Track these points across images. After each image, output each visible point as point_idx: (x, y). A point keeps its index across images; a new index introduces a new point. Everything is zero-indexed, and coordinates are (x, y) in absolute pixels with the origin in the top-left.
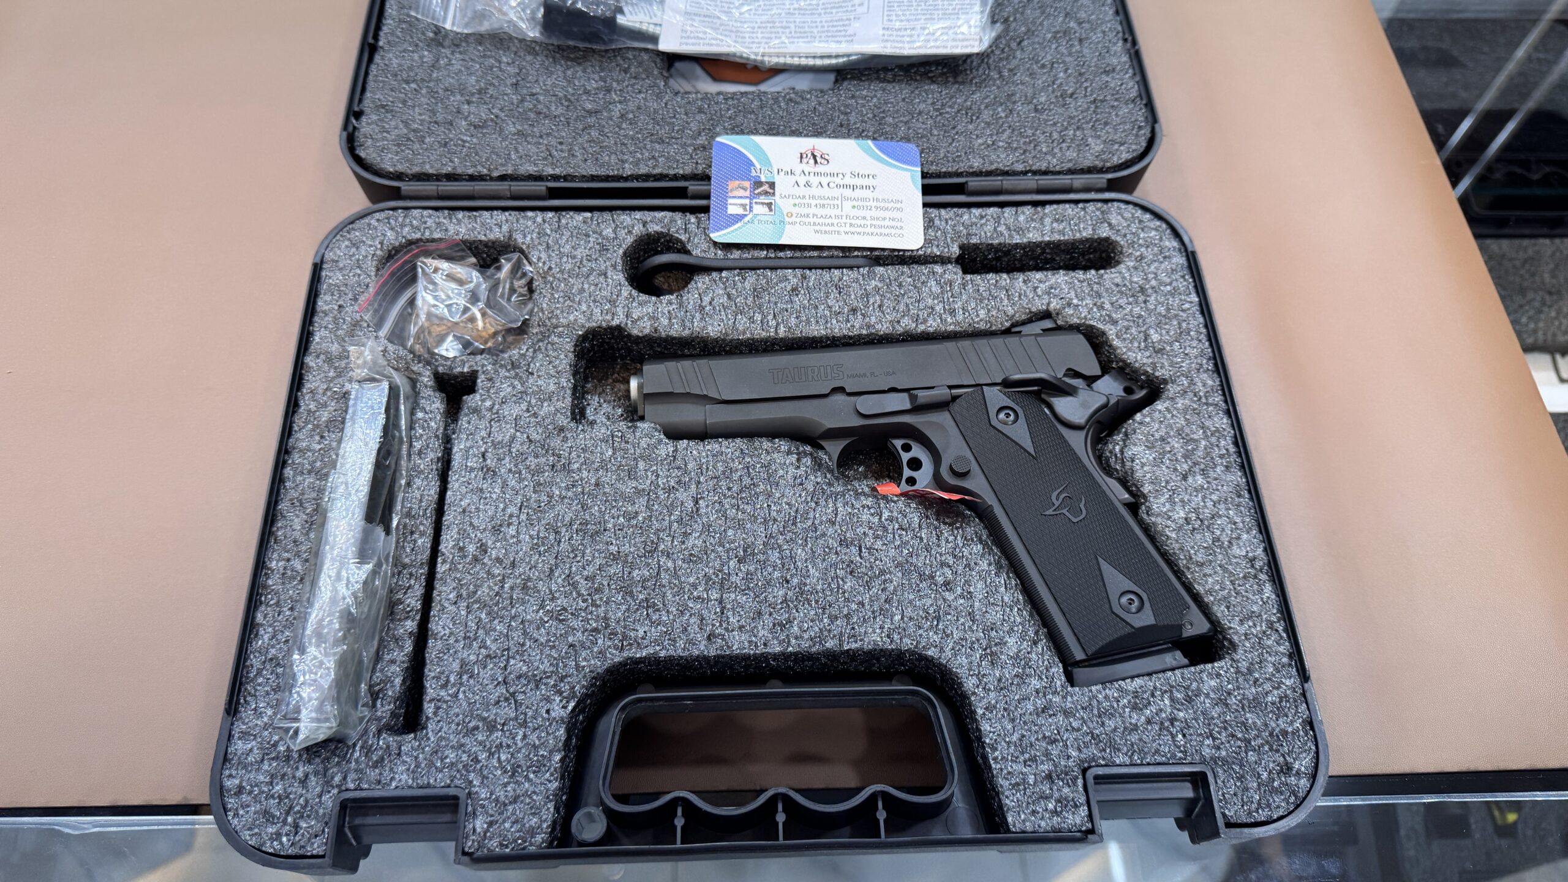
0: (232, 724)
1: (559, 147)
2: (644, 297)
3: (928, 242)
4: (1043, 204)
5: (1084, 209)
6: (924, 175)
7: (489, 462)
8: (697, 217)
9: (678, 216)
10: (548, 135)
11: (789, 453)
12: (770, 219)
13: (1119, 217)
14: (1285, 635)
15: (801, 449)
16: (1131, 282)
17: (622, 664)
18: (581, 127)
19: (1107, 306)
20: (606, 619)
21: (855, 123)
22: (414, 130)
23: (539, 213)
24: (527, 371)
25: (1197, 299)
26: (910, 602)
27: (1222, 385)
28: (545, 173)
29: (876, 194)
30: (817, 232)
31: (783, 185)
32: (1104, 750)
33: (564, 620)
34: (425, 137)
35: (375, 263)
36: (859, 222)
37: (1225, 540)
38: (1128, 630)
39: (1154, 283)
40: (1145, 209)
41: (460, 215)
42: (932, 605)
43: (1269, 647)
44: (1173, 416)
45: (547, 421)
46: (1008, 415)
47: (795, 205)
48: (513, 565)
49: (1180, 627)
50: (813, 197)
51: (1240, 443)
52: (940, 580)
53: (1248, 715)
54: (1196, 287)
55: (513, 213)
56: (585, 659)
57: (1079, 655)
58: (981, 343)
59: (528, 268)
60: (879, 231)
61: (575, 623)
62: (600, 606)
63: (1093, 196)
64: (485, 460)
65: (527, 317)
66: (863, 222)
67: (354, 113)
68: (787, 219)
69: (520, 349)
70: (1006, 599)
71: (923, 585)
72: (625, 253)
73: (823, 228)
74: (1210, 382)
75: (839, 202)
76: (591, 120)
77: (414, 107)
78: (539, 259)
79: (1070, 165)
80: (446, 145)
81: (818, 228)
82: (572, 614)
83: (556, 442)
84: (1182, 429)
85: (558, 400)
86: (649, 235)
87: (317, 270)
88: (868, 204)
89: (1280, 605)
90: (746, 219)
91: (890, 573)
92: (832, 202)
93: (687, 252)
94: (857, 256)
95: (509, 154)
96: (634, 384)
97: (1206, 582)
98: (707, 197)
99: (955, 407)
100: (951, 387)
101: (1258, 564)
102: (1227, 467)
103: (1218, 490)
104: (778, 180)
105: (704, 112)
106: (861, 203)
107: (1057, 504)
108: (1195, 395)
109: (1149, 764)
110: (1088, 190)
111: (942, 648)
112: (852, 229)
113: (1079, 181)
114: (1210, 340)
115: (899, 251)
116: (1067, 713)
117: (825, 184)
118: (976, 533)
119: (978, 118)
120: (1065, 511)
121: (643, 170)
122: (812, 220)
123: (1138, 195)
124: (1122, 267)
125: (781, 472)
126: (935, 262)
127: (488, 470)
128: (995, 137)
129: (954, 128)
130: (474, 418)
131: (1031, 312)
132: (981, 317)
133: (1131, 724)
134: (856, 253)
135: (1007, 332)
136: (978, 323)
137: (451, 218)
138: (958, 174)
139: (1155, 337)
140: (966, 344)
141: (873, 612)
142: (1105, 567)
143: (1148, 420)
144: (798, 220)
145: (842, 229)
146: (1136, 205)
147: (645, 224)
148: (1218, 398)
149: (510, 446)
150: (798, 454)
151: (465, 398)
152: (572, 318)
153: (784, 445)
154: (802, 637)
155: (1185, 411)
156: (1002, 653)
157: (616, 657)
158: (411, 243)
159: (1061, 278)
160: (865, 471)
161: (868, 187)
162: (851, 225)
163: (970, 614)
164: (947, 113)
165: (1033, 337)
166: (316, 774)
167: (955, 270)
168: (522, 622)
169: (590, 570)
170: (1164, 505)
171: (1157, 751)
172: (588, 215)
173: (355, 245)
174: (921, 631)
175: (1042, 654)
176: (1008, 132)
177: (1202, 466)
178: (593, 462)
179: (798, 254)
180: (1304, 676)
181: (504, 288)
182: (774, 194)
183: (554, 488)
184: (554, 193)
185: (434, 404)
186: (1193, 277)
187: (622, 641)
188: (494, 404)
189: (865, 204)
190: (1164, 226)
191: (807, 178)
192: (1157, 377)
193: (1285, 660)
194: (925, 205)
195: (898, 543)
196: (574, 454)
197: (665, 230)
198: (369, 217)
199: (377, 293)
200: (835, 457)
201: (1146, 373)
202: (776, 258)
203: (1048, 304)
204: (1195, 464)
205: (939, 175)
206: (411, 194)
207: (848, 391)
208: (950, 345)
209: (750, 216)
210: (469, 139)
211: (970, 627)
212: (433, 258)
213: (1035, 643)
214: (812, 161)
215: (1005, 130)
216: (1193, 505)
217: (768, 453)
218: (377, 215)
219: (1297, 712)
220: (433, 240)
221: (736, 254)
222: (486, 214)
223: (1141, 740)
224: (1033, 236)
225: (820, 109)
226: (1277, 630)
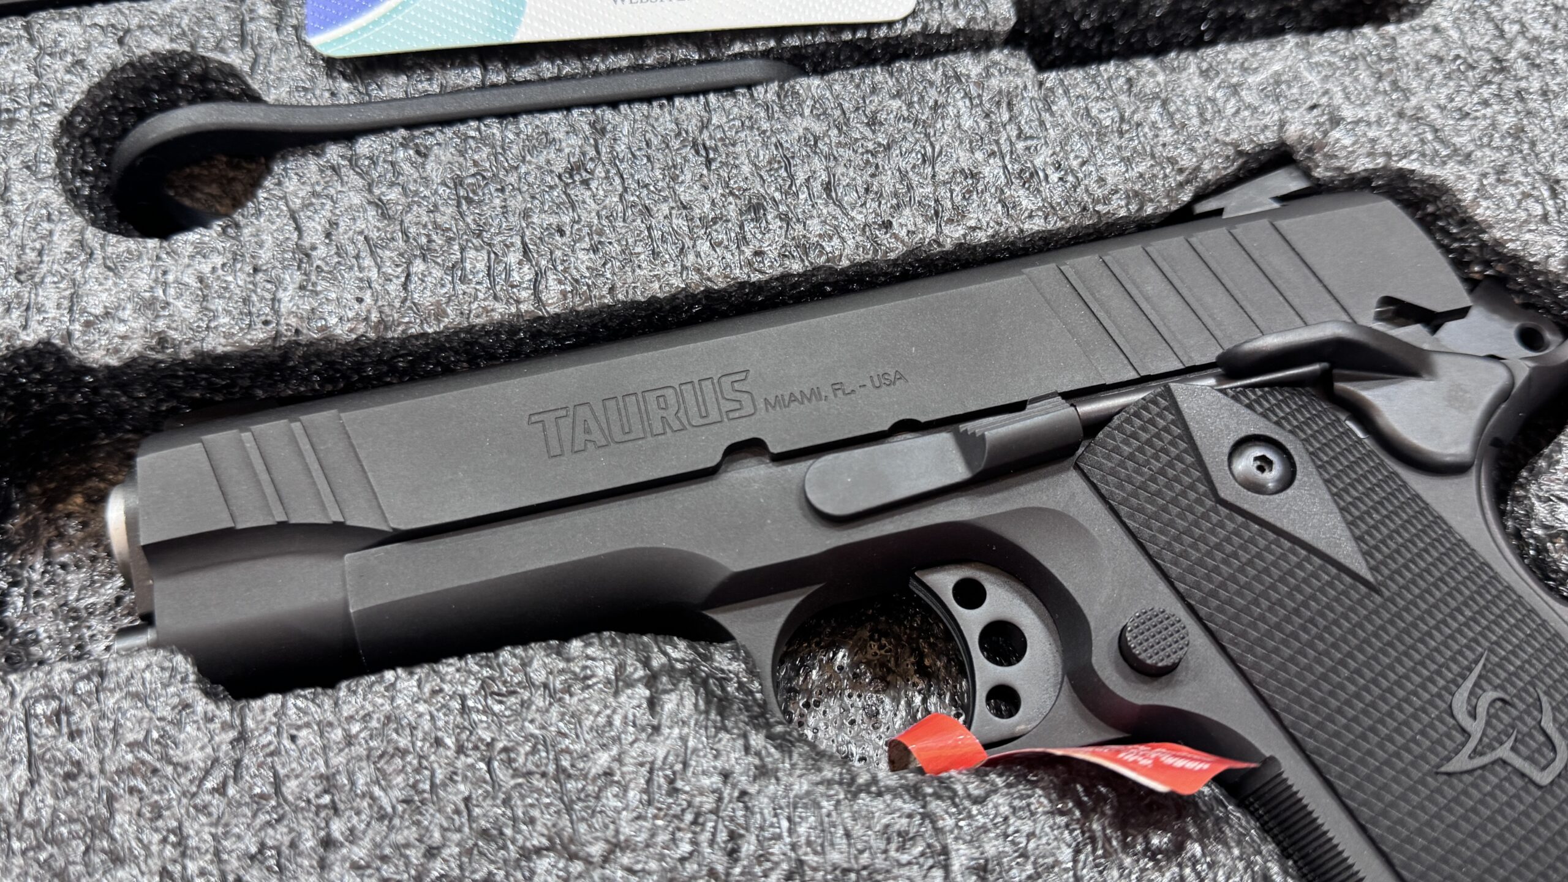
2: (120, 245)
8: (276, 2)
9: (217, 3)
11: (620, 682)
15: (658, 661)
19: (1431, 113)
46: (1264, 464)
58: (1127, 255)
72: (67, 125)
86: (137, 66)
93: (255, 98)
94: (742, 56)
96: (116, 512)
100: (1073, 396)
107: (1476, 728)
115: (854, 27)
120: (1504, 751)
125: (603, 759)
126: (956, 50)
131: (1240, 153)
132: (1111, 182)
134: (737, 48)
135: (1183, 216)
136: (1106, 200)
140: (1084, 264)
147: (122, 35)
150: (651, 680)
160: (854, 665)
165: (1264, 222)
167: (1012, 63)
179: (572, 68)
197: (182, 48)
200: (765, 655)
202: (512, 83)
203: (1282, 124)
207: (775, 448)
208: (1043, 273)
217: (551, 694)
221: (394, 86)
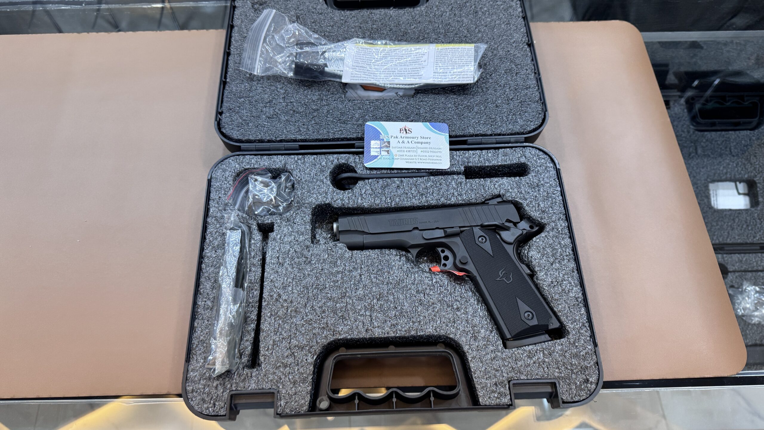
0: (188, 366)
1: (303, 126)
2: (339, 191)
3: (452, 165)
4: (498, 148)
5: (515, 150)
6: (450, 137)
7: (280, 261)
8: (359, 156)
9: (351, 156)
10: (299, 120)
11: (396, 255)
12: (388, 157)
13: (529, 154)
14: (589, 328)
15: (401, 253)
16: (533, 182)
17: (334, 341)
18: (311, 117)
19: (523, 192)
20: (327, 323)
21: (422, 113)
22: (244, 120)
23: (296, 156)
24: (293, 222)
25: (560, 189)
26: (444, 316)
27: (568, 226)
28: (298, 138)
29: (431, 146)
30: (407, 162)
31: (393, 143)
32: (517, 374)
33: (311, 324)
34: (249, 123)
35: (232, 179)
36: (424, 158)
37: (567, 290)
38: (527, 327)
39: (542, 182)
40: (540, 150)
41: (265, 157)
42: (452, 317)
43: (582, 333)
44: (548, 239)
45: (302, 243)
46: (483, 239)
47: (398, 151)
48: (291, 302)
49: (548, 325)
50: (405, 148)
51: (574, 250)
52: (455, 307)
53: (573, 360)
54: (559, 184)
55: (286, 156)
56: (320, 339)
57: (508, 336)
58: (473, 208)
59: (292, 178)
60: (432, 161)
61: (315, 325)
62: (325, 318)
63: (519, 144)
64: (279, 260)
65: (292, 199)
66: (425, 158)
67: (219, 113)
68: (395, 157)
69: (290, 213)
70: (481, 314)
71: (449, 309)
72: (330, 172)
73: (410, 161)
74: (563, 225)
75: (416, 150)
76: (315, 114)
77: (243, 109)
78: (297, 175)
79: (510, 131)
80: (257, 127)
81: (407, 161)
82: (314, 322)
83: (305, 252)
84: (551, 244)
85: (306, 235)
86: (340, 164)
87: (209, 181)
88: (427, 150)
89: (587, 316)
90: (378, 158)
91: (436, 304)
92: (413, 150)
93: (356, 172)
94: (423, 172)
95: (283, 130)
96: (335, 226)
97: (559, 307)
98: (363, 148)
99: (462, 235)
100: (460, 227)
101: (580, 300)
102: (569, 260)
103: (565, 270)
104: (392, 141)
105: (360, 109)
106: (425, 150)
107: (501, 276)
108: (557, 230)
109: (534, 379)
110: (517, 142)
111: (455, 334)
112: (421, 161)
113: (513, 138)
114: (564, 207)
115: (440, 169)
116: (503, 359)
117: (410, 142)
118: (470, 287)
119: (473, 110)
120: (504, 279)
121: (337, 136)
122: (405, 157)
123: (537, 144)
124: (530, 176)
125: (393, 263)
126: (455, 174)
127: (280, 264)
128: (479, 119)
129: (463, 115)
130: (274, 242)
131: (492, 195)
132: (473, 197)
133: (527, 363)
134: (423, 171)
135: (483, 203)
136: (472, 200)
137: (261, 159)
138: (464, 136)
139: (542, 206)
140: (466, 209)
141: (429, 320)
142: (519, 300)
143: (538, 240)
144: (399, 157)
145: (417, 161)
146: (536, 148)
147: (338, 159)
148: (567, 231)
149: (288, 254)
150: (400, 255)
151: (270, 234)
152: (310, 200)
153: (394, 252)
154: (402, 330)
155: (553, 236)
156: (478, 336)
157: (331, 338)
158: (246, 169)
159: (505, 181)
160: (427, 259)
161: (427, 143)
162: (421, 159)
163: (466, 320)
164: (460, 108)
165: (493, 206)
166: (220, 384)
167: (462, 177)
168: (296, 325)
169: (320, 304)
170: (543, 275)
171: (537, 374)
172: (315, 156)
173: (224, 171)
174: (448, 328)
175: (494, 336)
176: (485, 117)
177: (559, 260)
178: (320, 260)
179: (399, 171)
180: (595, 345)
181: (283, 186)
182: (389, 147)
183: (305, 271)
184: (302, 147)
185: (257, 236)
186: (558, 179)
187: (333, 332)
188: (281, 236)
189: (426, 150)
190: (548, 157)
191: (403, 139)
192: (542, 223)
193: (588, 338)
194: (451, 150)
195: (439, 292)
196: (313, 257)
197: (346, 162)
198: (229, 159)
199: (234, 191)
200: (415, 255)
201: (538, 221)
202: (391, 173)
203: (500, 191)
204: (556, 259)
205: (456, 136)
206: (245, 149)
207: (419, 229)
208: (460, 209)
209: (380, 156)
210: (266, 124)
211: (466, 326)
212: (255, 175)
213: (491, 332)
214: (405, 132)
215: (483, 116)
216: (554, 276)
217: (388, 255)
218: (232, 158)
219: (592, 359)
220: (254, 168)
221: (375, 172)
222: (275, 157)
223: (531, 370)
224: (494, 163)
225: (408, 107)
226: (586, 327)
